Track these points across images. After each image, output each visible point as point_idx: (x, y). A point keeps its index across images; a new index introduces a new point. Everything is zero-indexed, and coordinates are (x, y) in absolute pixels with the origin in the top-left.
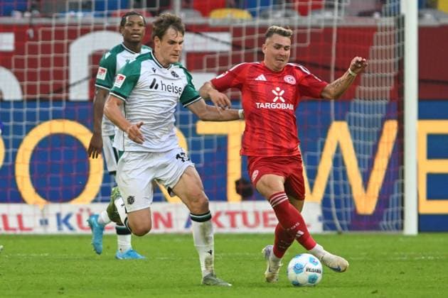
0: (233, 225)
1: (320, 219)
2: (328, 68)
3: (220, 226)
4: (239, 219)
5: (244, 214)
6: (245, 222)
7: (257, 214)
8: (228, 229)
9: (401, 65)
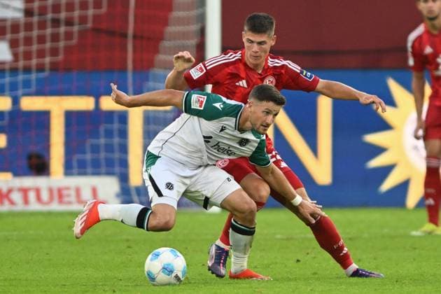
0: (26, 201)
1: (118, 196)
2: (125, 36)
3: (12, 203)
4: (32, 195)
5: (38, 191)
6: (39, 198)
7: (51, 191)
8: (20, 206)
9: (202, 33)
